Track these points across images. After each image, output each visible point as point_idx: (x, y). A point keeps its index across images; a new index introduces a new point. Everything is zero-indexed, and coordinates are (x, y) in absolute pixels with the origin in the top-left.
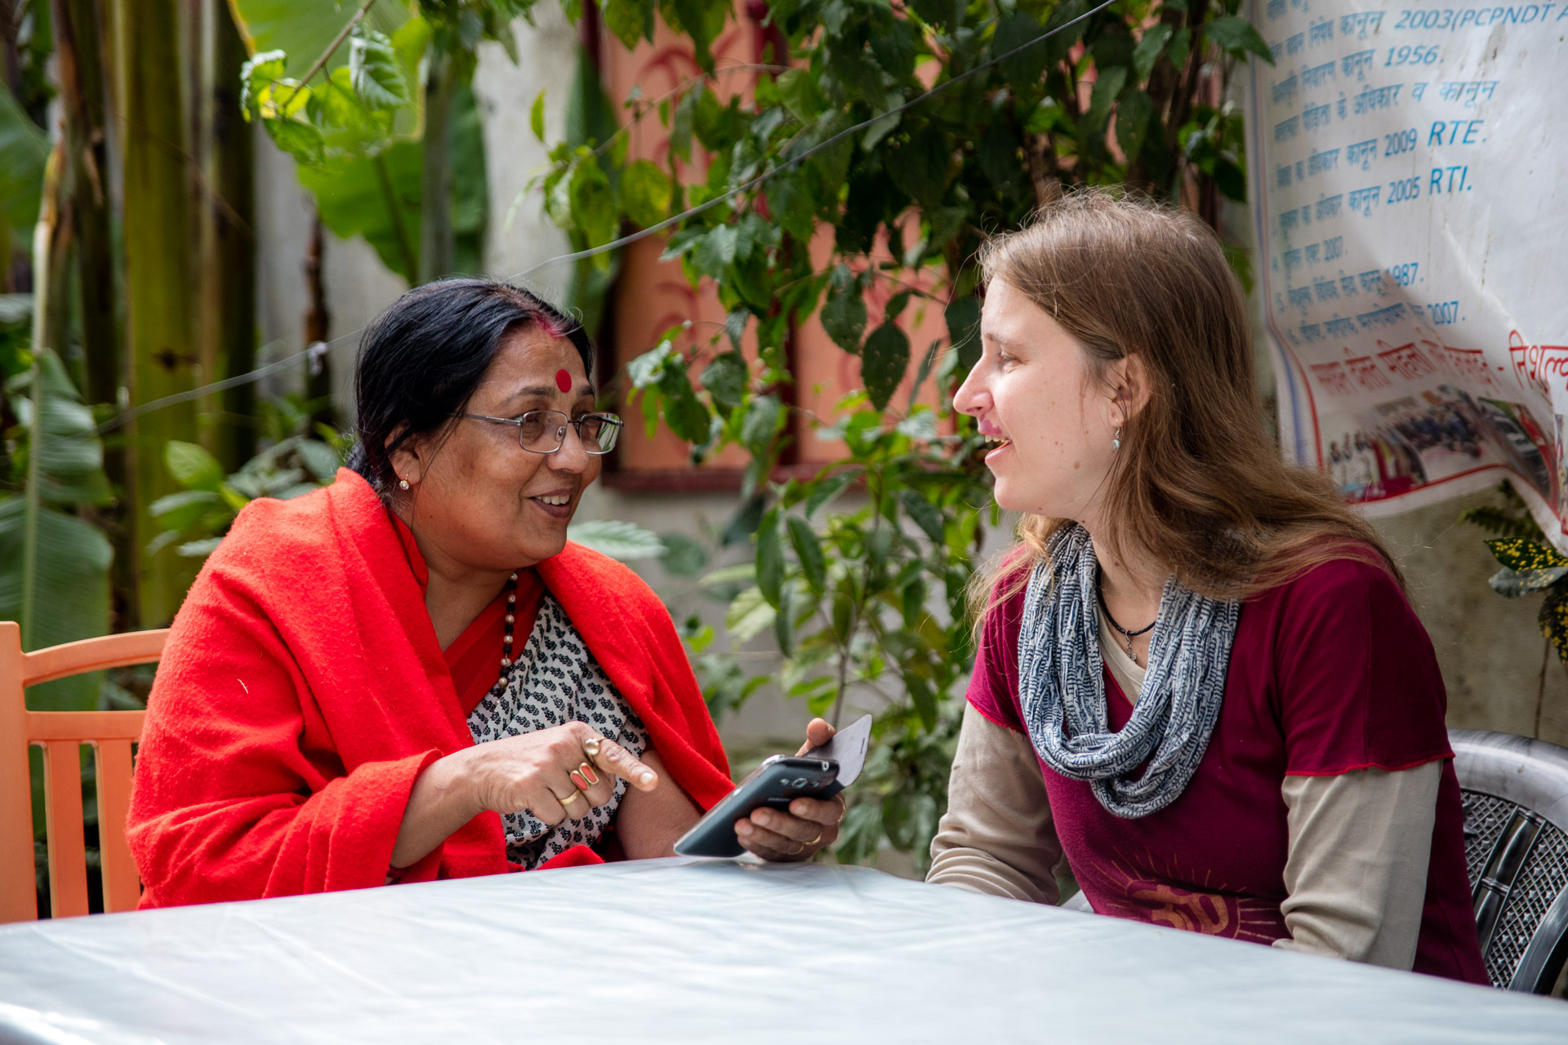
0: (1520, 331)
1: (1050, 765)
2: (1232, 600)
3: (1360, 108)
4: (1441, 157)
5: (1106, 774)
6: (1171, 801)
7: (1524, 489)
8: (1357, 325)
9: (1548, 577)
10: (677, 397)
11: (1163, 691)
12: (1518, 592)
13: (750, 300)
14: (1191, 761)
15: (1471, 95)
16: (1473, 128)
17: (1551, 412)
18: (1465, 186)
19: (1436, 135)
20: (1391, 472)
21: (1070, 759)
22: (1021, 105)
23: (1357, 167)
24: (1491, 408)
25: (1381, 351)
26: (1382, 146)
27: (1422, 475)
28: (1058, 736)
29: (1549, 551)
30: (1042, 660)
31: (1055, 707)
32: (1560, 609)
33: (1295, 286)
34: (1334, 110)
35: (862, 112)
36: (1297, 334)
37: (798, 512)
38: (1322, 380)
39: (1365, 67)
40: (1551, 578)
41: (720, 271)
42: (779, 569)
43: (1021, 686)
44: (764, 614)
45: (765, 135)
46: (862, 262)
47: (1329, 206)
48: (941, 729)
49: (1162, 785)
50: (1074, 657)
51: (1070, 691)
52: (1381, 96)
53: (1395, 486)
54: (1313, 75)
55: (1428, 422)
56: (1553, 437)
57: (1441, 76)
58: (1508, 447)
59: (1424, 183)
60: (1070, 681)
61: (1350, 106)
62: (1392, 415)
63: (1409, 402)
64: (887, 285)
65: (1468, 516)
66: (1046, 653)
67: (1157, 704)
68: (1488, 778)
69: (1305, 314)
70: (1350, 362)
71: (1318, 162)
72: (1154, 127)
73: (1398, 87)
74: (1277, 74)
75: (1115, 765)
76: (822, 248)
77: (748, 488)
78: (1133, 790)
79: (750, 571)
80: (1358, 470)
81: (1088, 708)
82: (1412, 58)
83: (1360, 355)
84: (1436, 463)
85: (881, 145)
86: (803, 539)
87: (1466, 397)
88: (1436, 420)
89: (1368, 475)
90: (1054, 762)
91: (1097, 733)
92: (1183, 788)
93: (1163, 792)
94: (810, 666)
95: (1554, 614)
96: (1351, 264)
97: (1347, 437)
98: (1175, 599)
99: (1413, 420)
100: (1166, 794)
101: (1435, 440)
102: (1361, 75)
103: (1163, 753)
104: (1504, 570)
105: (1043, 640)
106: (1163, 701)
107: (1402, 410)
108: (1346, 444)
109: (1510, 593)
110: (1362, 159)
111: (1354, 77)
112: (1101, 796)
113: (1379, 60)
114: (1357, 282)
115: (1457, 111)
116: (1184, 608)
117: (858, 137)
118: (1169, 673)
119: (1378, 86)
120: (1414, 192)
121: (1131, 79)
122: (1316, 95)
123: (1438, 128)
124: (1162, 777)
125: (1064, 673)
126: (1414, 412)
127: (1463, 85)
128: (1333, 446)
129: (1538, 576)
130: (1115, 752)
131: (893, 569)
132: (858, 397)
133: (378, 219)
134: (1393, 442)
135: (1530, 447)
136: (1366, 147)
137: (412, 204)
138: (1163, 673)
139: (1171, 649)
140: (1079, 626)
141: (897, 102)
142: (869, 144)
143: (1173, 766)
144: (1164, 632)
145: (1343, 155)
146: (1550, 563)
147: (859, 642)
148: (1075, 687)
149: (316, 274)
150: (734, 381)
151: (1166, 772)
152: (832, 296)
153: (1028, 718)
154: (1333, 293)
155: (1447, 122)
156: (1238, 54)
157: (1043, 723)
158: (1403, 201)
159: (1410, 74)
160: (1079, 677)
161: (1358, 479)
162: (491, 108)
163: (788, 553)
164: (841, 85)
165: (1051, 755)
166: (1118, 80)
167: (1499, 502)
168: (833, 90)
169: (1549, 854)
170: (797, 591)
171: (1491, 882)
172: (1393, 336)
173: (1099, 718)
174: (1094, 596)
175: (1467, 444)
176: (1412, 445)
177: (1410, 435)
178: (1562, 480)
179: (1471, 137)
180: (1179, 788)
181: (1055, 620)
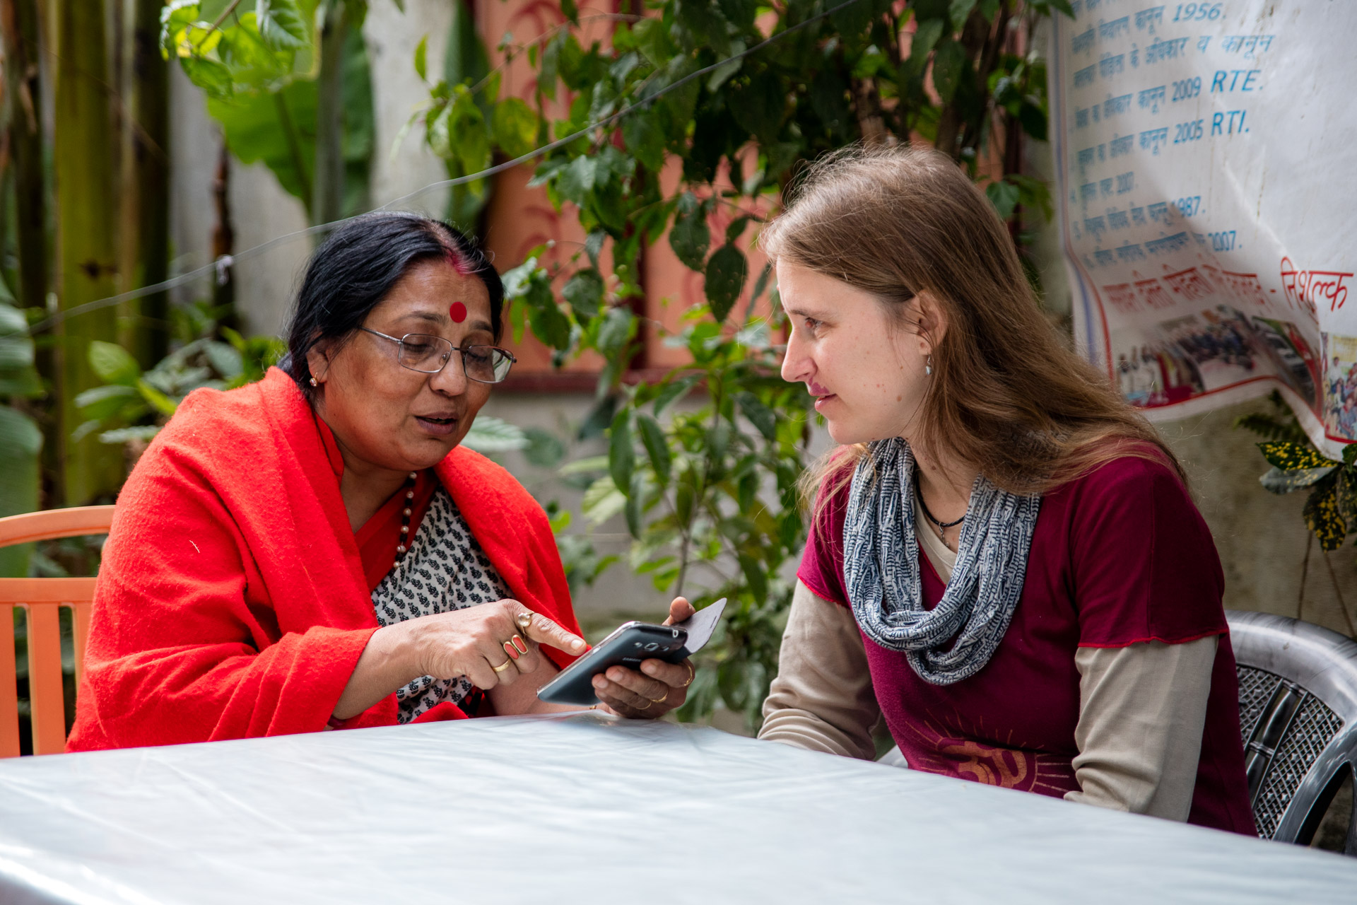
0: (1290, 258)
1: (870, 637)
2: (1034, 495)
3: (1151, 58)
4: (1222, 103)
5: (919, 646)
6: (977, 670)
7: (1292, 398)
8: (1145, 251)
9: (1312, 477)
10: (542, 308)
11: (972, 575)
12: (1285, 488)
13: (606, 222)
14: (996, 635)
15: (1250, 47)
16: (1252, 76)
17: (1317, 330)
18: (1244, 128)
19: (1218, 83)
20: (1173, 382)
21: (888, 632)
22: (849, 52)
23: (1147, 111)
24: (1263, 325)
25: (1166, 274)
26: (1170, 92)
27: (1201, 385)
28: (878, 612)
29: (1314, 454)
30: (864, 544)
31: (876, 585)
32: (1323, 505)
33: (1091, 215)
34: (1127, 60)
35: (708, 58)
36: (1092, 258)
37: (647, 411)
38: (1113, 299)
39: (1156, 22)
40: (1316, 477)
41: (580, 197)
42: (629, 461)
43: (845, 567)
44: (616, 501)
45: (622, 77)
46: (706, 191)
47: (1122, 145)
48: (770, 604)
49: (970, 656)
50: (893, 542)
51: (889, 572)
52: (1170, 48)
53: (1177, 395)
54: (1109, 29)
55: (1207, 338)
56: (1318, 352)
57: (1223, 31)
58: (1278, 361)
59: (1207, 126)
60: (890, 564)
61: (1142, 57)
62: (1175, 331)
63: (1190, 320)
64: (727, 211)
65: (1241, 421)
66: (867, 538)
67: (966, 585)
68: (1256, 653)
69: (1099, 240)
70: (1139, 284)
71: (1113, 106)
72: (967, 74)
73: (1185, 40)
74: (1076, 28)
75: (928, 638)
76: (671, 178)
77: (603, 389)
78: (944, 660)
79: (604, 462)
80: (1146, 379)
81: (904, 588)
82: (1198, 14)
83: (1147, 277)
84: (1214, 375)
85: (725, 87)
86: (651, 436)
87: (1241, 316)
88: (1214, 336)
89: (1153, 385)
90: (873, 634)
91: (912, 610)
92: (988, 659)
93: (971, 662)
94: (656, 547)
95: (1317, 509)
96: (1140, 197)
97: (1134, 350)
98: (982, 493)
99: (1194, 336)
100: (973, 664)
101: (1213, 354)
102: (1152, 29)
103: (970, 628)
104: (1273, 470)
105: (865, 527)
106: (971, 583)
107: (1184, 327)
108: (1134, 357)
109: (1278, 490)
110: (1152, 103)
111: (1146, 30)
112: (915, 665)
113: (1168, 15)
114: (1146, 213)
115: (1238, 62)
116: (990, 504)
117: (704, 79)
119: (1166, 38)
120: (1198, 133)
121: (948, 30)
122: (1111, 46)
123: (1220, 77)
124: (970, 650)
125: (884, 556)
126: (1195, 329)
127: (1243, 39)
128: (1122, 358)
129: (1303, 476)
130: (928, 627)
131: (730, 462)
132: (700, 310)
133: (277, 147)
134: (1175, 355)
135: (1298, 361)
136: (1156, 93)
137: (307, 134)
138: (972, 559)
139: (979, 538)
140: (898, 515)
141: (739, 49)
142: (714, 85)
143: (980, 640)
144: (973, 522)
145: (1135, 100)
146: (1315, 464)
147: (699, 527)
148: (894, 568)
149: (222, 196)
150: (592, 294)
151: (974, 645)
152: (679, 220)
153: (851, 595)
154: (1125, 222)
155: (1228, 71)
156: (1042, 9)
157: (865, 599)
158: (1188, 142)
159: (1195, 28)
160: (897, 560)
161: (1144, 387)
162: (378, 50)
163: (638, 448)
164: (689, 33)
165: (871, 628)
166: (935, 32)
167: (1268, 409)
168: (683, 37)
169: (1310, 722)
170: (645, 480)
171: (1258, 745)
172: (1176, 262)
173: (914, 597)
174: (912, 490)
175: (1242, 358)
176: (1193, 358)
177: (1190, 349)
178: (1326, 390)
179: (1249, 85)
180: (986, 659)
181: (876, 509)
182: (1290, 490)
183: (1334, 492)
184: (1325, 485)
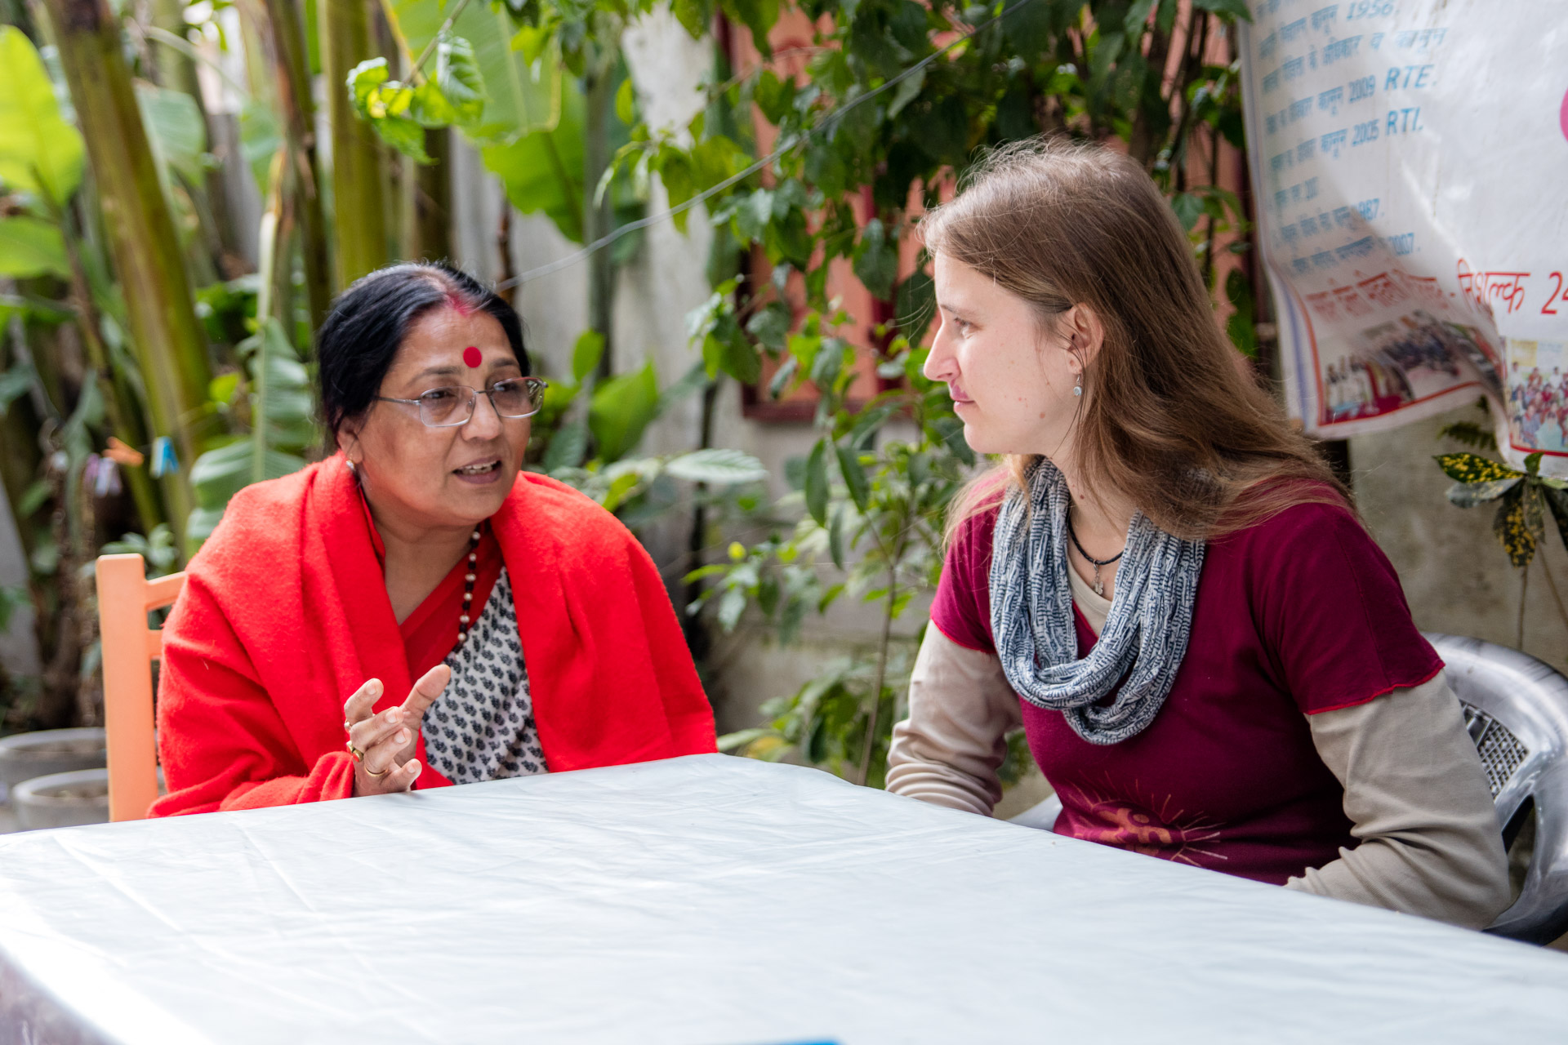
0: (1467, 259)
1: (1025, 698)
2: (1198, 541)
3: (1328, 59)
4: (1399, 99)
5: (1080, 703)
6: (1143, 728)
8: (1336, 256)
9: (1496, 489)
11: (1130, 625)
12: (1471, 503)
13: (791, 254)
14: (1161, 691)
15: (1424, 42)
16: (1425, 72)
18: (1421, 128)
19: (1392, 80)
20: (1382, 391)
21: (1045, 691)
22: (1038, 70)
23: (1327, 113)
24: (1453, 330)
25: (1360, 280)
26: (1347, 93)
27: (1410, 394)
28: (1030, 670)
29: (1496, 465)
30: (1014, 596)
31: (1026, 641)
32: (1510, 519)
33: (1286, 223)
34: (1306, 62)
36: (1291, 267)
38: (1316, 308)
39: (1331, 22)
40: (1500, 489)
43: (993, 620)
47: (1306, 149)
49: (1134, 713)
50: (1044, 589)
51: (1040, 623)
52: (1345, 47)
53: (1387, 404)
54: (1289, 31)
55: (1409, 345)
57: (1396, 27)
59: (1382, 125)
60: (1040, 613)
61: (1319, 58)
62: (1378, 338)
63: (1390, 327)
65: (1445, 431)
66: (1017, 589)
67: (1125, 637)
69: (1295, 249)
70: (1338, 291)
71: (1297, 110)
73: (1359, 38)
75: (1088, 694)
78: (1106, 717)
79: (800, 498)
80: (1354, 390)
81: (1057, 638)
82: (1371, 11)
83: (1343, 285)
84: (1421, 382)
86: (849, 467)
87: (1435, 323)
88: (1416, 343)
89: (1362, 394)
90: (1028, 695)
91: (1068, 662)
92: (1154, 716)
93: (1135, 720)
95: (1506, 523)
96: (1325, 203)
97: (1342, 360)
98: (1140, 535)
99: (1396, 343)
100: (1138, 722)
101: (1416, 363)
102: (1327, 31)
103: (1133, 684)
104: (1455, 483)
105: (1015, 577)
106: (1130, 634)
107: (1386, 334)
108: (1342, 368)
109: (1464, 504)
110: (1331, 105)
111: (1322, 31)
112: (1074, 723)
113: (1342, 14)
114: (1332, 219)
115: (1409, 58)
116: (1149, 546)
118: (1136, 608)
119: (1341, 38)
120: (1374, 134)
122: (1293, 49)
123: (1394, 74)
124: (1133, 707)
125: (1034, 604)
126: (1396, 335)
127: (1417, 33)
128: (1330, 369)
129: (1487, 488)
130: (1087, 683)
134: (1382, 363)
135: (1487, 367)
136: (1334, 95)
138: (1130, 608)
139: (1137, 584)
140: (1048, 559)
141: (917, 74)
142: (895, 111)
143: (1144, 697)
144: (1130, 566)
145: (1315, 102)
146: (1499, 476)
148: (1045, 618)
149: (505, 246)
151: (1138, 702)
154: (1315, 229)
155: (1401, 68)
157: (1016, 657)
158: (1366, 143)
159: (1368, 25)
160: (1049, 608)
161: (1353, 398)
165: (1025, 688)
166: (1116, 45)
167: (1475, 416)
170: (846, 513)
172: (1369, 266)
173: (1071, 649)
175: (1446, 364)
176: (1399, 365)
177: (1396, 357)
178: (1508, 397)
179: (1422, 81)
180: (1151, 716)
181: (1025, 555)
182: (1475, 504)
183: (1520, 504)
184: (1512, 497)
